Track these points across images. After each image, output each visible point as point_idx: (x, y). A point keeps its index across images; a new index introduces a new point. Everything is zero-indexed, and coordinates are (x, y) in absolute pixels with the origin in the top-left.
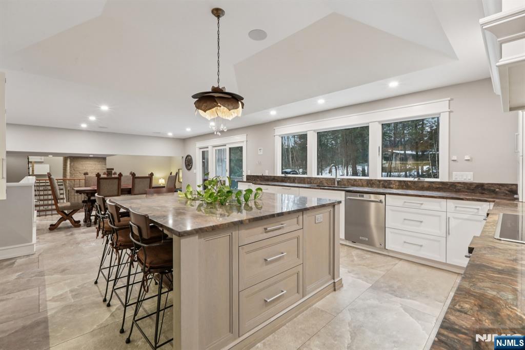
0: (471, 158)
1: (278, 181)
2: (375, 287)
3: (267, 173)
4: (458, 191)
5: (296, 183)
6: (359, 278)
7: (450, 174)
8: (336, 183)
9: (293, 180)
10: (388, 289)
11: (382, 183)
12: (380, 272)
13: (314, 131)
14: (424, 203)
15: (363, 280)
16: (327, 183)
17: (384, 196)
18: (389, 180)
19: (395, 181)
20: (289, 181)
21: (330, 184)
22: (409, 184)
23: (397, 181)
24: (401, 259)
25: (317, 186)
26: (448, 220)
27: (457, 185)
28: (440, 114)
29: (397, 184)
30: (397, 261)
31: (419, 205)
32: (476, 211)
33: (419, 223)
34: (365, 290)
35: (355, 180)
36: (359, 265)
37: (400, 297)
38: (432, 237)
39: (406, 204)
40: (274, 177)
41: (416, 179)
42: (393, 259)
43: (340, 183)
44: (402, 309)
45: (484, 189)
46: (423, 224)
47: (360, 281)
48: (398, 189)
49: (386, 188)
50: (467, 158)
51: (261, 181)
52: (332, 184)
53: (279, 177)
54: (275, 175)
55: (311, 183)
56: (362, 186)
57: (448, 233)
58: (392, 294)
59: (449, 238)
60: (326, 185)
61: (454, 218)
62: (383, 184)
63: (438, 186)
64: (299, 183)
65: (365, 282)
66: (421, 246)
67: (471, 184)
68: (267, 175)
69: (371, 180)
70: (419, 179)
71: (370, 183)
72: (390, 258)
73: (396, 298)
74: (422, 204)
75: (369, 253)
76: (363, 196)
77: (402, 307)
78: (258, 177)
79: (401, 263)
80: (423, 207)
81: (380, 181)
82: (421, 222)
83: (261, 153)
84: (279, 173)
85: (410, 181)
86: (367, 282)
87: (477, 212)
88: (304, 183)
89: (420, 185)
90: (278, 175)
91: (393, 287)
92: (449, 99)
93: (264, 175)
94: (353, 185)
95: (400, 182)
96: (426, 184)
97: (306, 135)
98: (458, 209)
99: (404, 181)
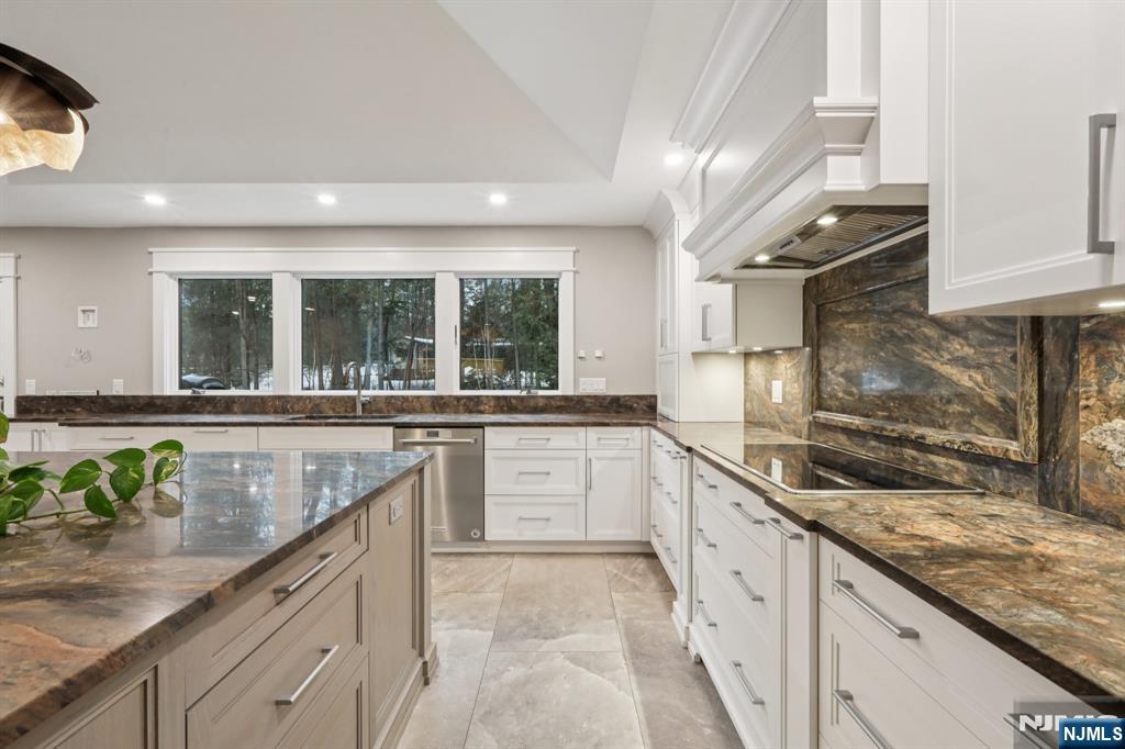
0: (604, 353)
1: (166, 411)
2: (502, 636)
3: (118, 388)
4: (587, 411)
5: (235, 413)
6: (461, 627)
7: (576, 382)
8: (359, 408)
9: (227, 406)
10: (524, 629)
11: (462, 402)
12: (492, 595)
13: (294, 274)
14: (551, 436)
15: (472, 629)
16: (334, 410)
17: (481, 430)
18: (478, 397)
19: (487, 396)
20: (209, 408)
21: (343, 409)
22: (514, 401)
23: (493, 397)
24: (513, 554)
25: (307, 418)
26: (589, 462)
27: (586, 400)
28: (560, 273)
29: (492, 403)
30: (509, 561)
31: (544, 442)
32: (625, 442)
33: (544, 477)
34: (486, 651)
35: (405, 399)
36: (446, 594)
37: (554, 638)
38: (564, 500)
39: (522, 442)
40: (152, 397)
41: (524, 393)
42: (501, 558)
43: (368, 406)
44: (567, 662)
45: (620, 406)
46: (551, 476)
47: (467, 632)
48: (494, 413)
49: (471, 412)
50: (598, 354)
51: (91, 411)
52: (346, 411)
53: (170, 397)
54: (156, 393)
55: (284, 411)
56: (422, 411)
57: (589, 487)
58: (536, 637)
59: (591, 494)
60: (331, 413)
61: (598, 459)
62: (465, 405)
63: (559, 404)
64: (245, 412)
65: (477, 632)
66: (548, 519)
67: (604, 397)
68: (122, 393)
69: (442, 397)
70: (529, 392)
71: (439, 405)
72: (493, 558)
73: (548, 642)
74: (548, 439)
75: (452, 558)
76: (437, 434)
77: (566, 658)
78: (76, 400)
79: (517, 561)
80: (552, 444)
81: (458, 398)
82: (548, 474)
83: (90, 324)
84: (169, 387)
85: (515, 397)
86: (481, 629)
87: (627, 445)
88: (264, 412)
89: (532, 403)
90: (168, 392)
91: (532, 621)
92: (574, 249)
93: (103, 393)
94: (402, 411)
95: (497, 398)
96: (541, 400)
97: (268, 282)
98: (602, 442)
99: (505, 398)
